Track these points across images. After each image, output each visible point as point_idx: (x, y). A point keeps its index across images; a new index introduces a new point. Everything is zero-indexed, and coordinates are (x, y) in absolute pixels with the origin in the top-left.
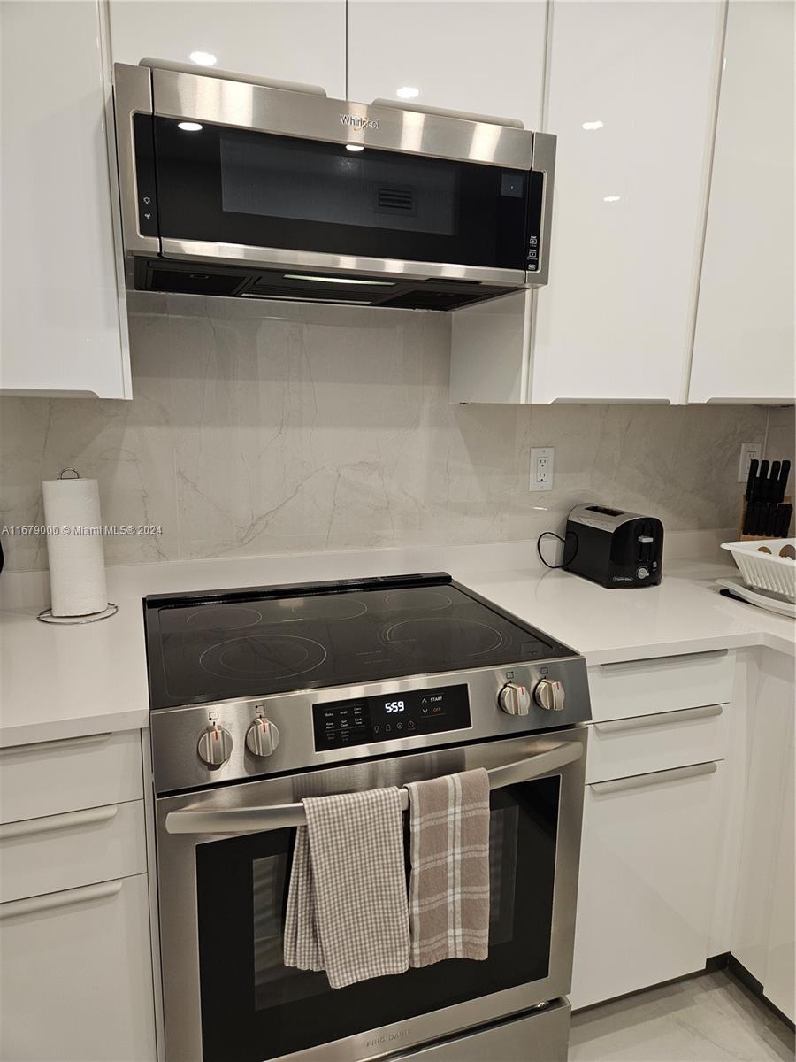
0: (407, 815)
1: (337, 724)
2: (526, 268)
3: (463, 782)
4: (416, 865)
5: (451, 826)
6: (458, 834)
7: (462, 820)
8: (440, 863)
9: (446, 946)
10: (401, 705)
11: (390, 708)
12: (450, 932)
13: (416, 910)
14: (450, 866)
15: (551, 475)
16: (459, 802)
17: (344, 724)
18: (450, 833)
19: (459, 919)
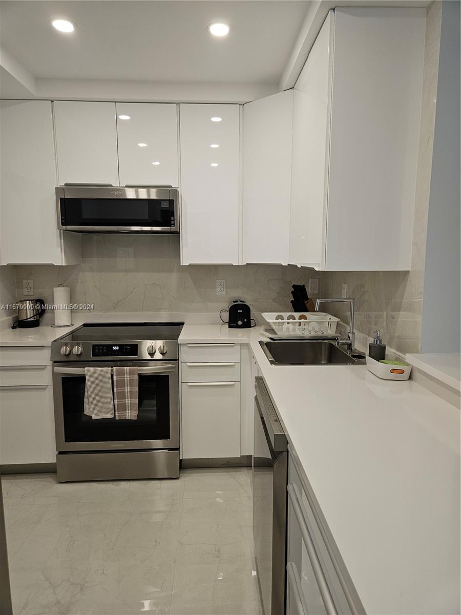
0: (112, 376)
1: (99, 350)
2: (171, 226)
3: (129, 369)
4: (115, 389)
5: (126, 380)
6: (128, 383)
7: (130, 379)
8: (123, 390)
9: (126, 415)
10: (118, 348)
11: (115, 348)
12: (127, 412)
13: (116, 403)
14: (126, 392)
15: (225, 290)
16: (128, 374)
17: (101, 351)
18: (126, 382)
19: (129, 408)
